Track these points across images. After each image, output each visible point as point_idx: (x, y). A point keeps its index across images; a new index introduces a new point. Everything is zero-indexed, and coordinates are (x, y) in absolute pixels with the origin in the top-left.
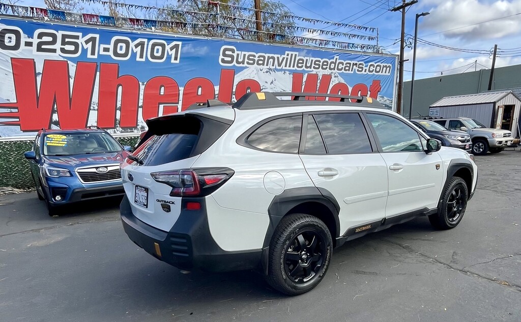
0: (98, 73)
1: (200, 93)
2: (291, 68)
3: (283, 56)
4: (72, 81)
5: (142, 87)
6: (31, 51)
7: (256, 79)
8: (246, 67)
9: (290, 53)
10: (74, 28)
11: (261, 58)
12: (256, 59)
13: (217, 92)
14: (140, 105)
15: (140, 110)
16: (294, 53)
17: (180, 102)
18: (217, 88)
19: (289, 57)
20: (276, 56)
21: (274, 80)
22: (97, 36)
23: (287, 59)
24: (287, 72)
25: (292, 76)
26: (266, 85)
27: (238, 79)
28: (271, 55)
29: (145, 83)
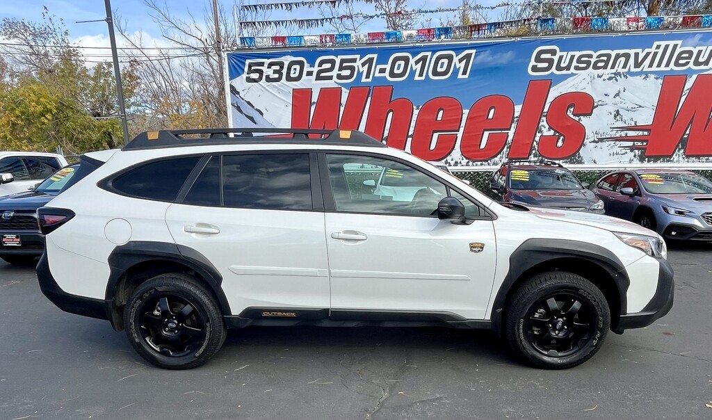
0: (370, 98)
1: (491, 116)
2: (663, 68)
3: (647, 50)
4: (342, 109)
5: (416, 112)
6: (311, 80)
7: (588, 91)
8: (573, 75)
9: (663, 44)
10: (353, 50)
11: (602, 58)
12: (593, 60)
13: (517, 114)
14: (410, 134)
15: (409, 140)
16: (672, 43)
17: (462, 130)
18: (518, 109)
19: (660, 51)
20: (632, 52)
21: (622, 90)
22: (375, 56)
23: (656, 54)
24: (653, 76)
25: (660, 81)
26: (606, 99)
27: (554, 93)
28: (621, 52)
29: (420, 107)
